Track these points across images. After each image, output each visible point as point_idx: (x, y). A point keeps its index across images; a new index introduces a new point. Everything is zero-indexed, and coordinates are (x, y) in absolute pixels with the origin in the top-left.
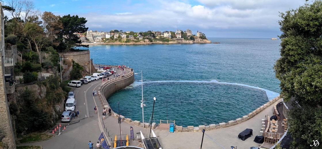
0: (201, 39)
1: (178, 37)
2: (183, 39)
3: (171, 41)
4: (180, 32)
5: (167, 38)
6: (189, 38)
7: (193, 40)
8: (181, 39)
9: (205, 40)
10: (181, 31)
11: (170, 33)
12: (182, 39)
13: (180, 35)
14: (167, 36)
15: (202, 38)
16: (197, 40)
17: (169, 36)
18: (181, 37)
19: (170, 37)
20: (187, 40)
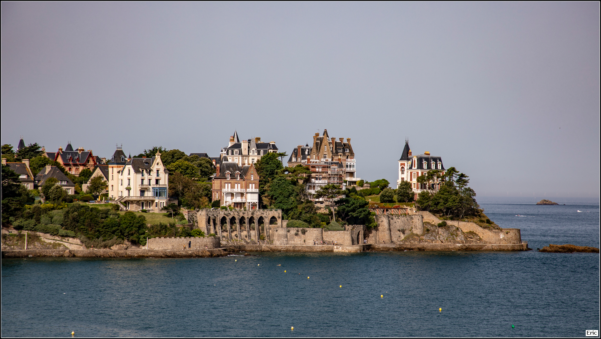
0: (435, 220)
1: (228, 201)
2: (273, 220)
3: (161, 232)
5: (132, 208)
6: (327, 206)
7: (360, 228)
8: (258, 213)
9: (466, 226)
10: (259, 146)
11: (158, 167)
12: (268, 214)
13: (253, 188)
14: (135, 194)
16: (398, 223)
17: (149, 194)
18: (253, 198)
19: (163, 201)
20: (311, 222)
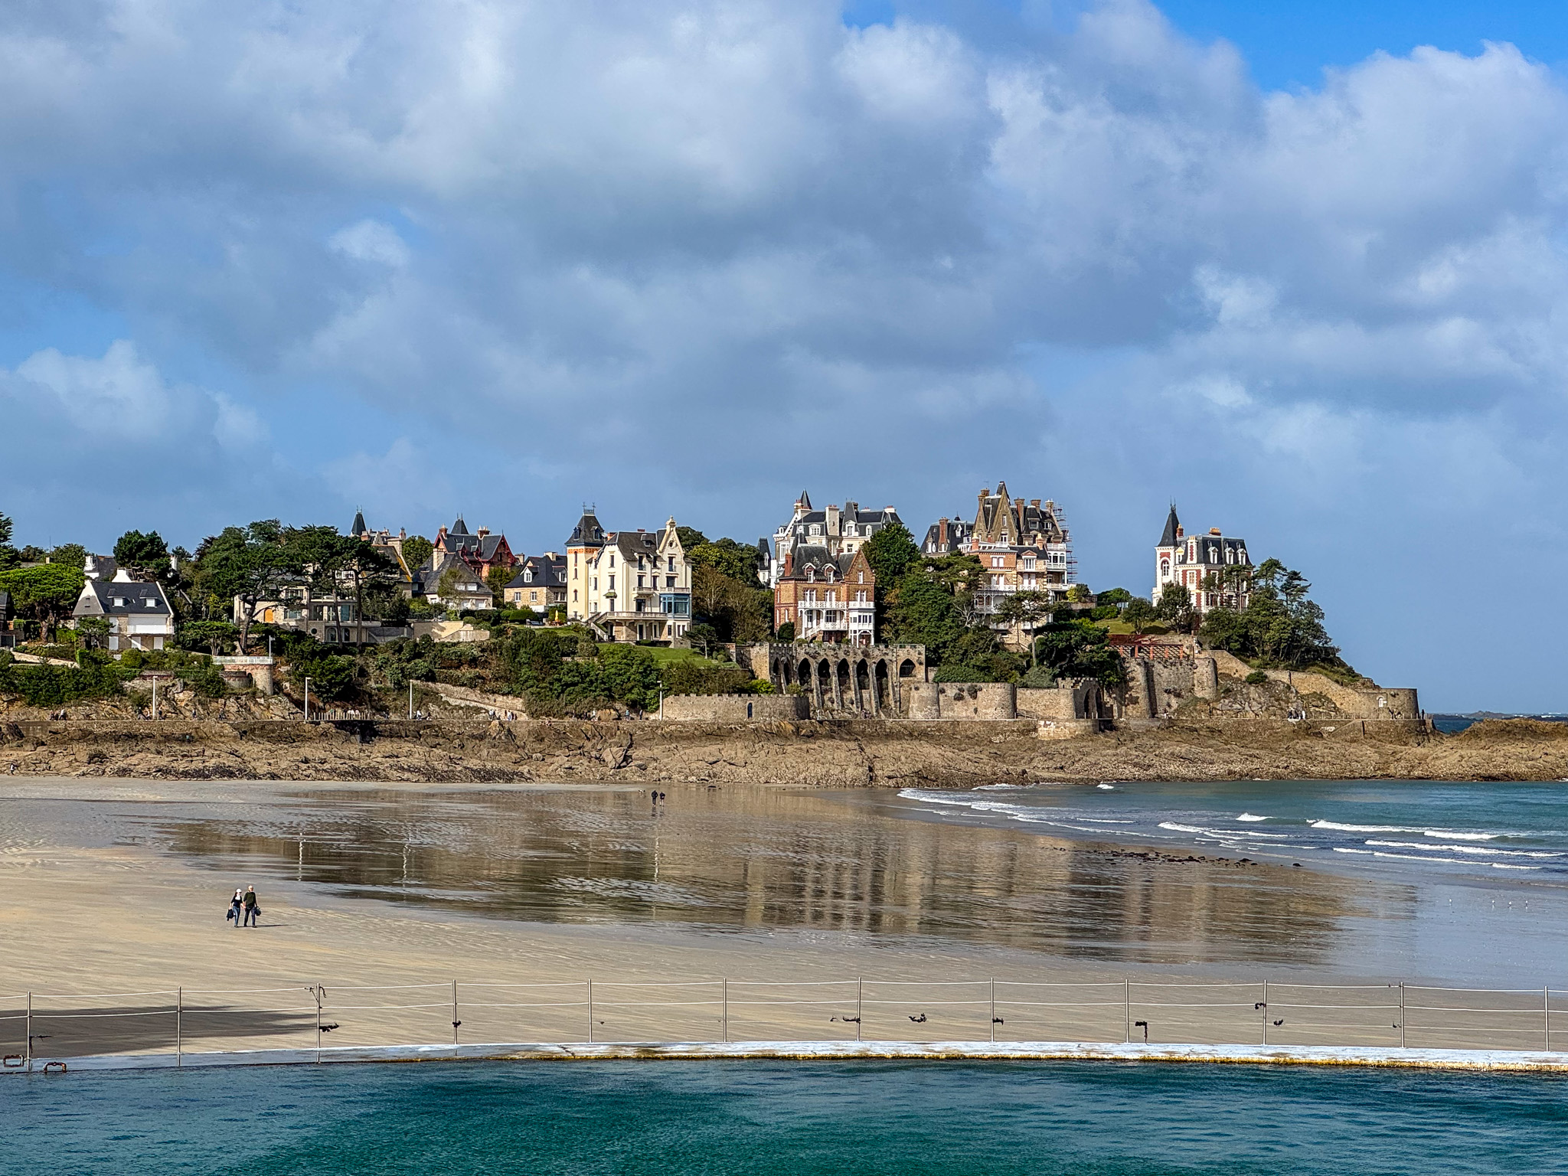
0: (1241, 669)
2: (907, 668)
3: (692, 682)
4: (853, 542)
6: (1019, 637)
7: (1081, 673)
8: (877, 653)
9: (1306, 681)
10: (864, 517)
11: (672, 550)
13: (861, 599)
14: (624, 607)
15: (1244, 649)
17: (654, 609)
18: (862, 621)
19: (682, 622)
20: (989, 672)
